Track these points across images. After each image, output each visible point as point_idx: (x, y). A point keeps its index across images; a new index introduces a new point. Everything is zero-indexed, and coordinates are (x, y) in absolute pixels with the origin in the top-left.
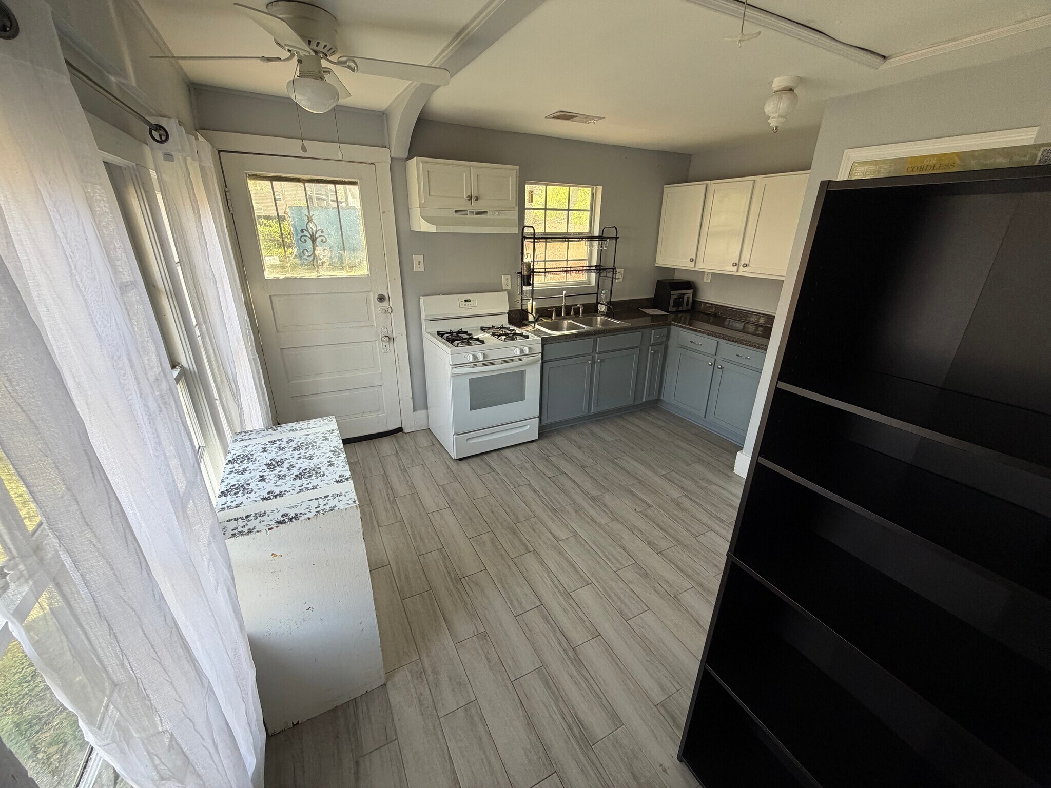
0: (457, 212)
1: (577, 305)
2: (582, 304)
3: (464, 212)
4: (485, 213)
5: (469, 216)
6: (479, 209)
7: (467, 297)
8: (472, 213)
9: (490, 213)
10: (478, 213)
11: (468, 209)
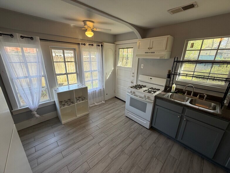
0: (146, 53)
1: (203, 94)
2: (206, 94)
3: (148, 53)
4: (154, 53)
5: (149, 53)
6: (152, 51)
7: (151, 77)
8: (150, 53)
9: (156, 53)
10: (152, 53)
11: (149, 51)
